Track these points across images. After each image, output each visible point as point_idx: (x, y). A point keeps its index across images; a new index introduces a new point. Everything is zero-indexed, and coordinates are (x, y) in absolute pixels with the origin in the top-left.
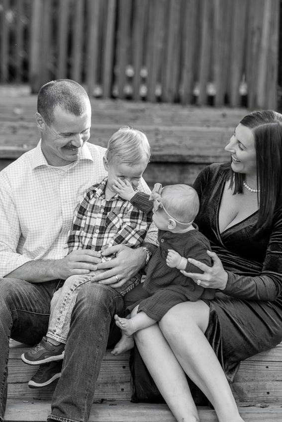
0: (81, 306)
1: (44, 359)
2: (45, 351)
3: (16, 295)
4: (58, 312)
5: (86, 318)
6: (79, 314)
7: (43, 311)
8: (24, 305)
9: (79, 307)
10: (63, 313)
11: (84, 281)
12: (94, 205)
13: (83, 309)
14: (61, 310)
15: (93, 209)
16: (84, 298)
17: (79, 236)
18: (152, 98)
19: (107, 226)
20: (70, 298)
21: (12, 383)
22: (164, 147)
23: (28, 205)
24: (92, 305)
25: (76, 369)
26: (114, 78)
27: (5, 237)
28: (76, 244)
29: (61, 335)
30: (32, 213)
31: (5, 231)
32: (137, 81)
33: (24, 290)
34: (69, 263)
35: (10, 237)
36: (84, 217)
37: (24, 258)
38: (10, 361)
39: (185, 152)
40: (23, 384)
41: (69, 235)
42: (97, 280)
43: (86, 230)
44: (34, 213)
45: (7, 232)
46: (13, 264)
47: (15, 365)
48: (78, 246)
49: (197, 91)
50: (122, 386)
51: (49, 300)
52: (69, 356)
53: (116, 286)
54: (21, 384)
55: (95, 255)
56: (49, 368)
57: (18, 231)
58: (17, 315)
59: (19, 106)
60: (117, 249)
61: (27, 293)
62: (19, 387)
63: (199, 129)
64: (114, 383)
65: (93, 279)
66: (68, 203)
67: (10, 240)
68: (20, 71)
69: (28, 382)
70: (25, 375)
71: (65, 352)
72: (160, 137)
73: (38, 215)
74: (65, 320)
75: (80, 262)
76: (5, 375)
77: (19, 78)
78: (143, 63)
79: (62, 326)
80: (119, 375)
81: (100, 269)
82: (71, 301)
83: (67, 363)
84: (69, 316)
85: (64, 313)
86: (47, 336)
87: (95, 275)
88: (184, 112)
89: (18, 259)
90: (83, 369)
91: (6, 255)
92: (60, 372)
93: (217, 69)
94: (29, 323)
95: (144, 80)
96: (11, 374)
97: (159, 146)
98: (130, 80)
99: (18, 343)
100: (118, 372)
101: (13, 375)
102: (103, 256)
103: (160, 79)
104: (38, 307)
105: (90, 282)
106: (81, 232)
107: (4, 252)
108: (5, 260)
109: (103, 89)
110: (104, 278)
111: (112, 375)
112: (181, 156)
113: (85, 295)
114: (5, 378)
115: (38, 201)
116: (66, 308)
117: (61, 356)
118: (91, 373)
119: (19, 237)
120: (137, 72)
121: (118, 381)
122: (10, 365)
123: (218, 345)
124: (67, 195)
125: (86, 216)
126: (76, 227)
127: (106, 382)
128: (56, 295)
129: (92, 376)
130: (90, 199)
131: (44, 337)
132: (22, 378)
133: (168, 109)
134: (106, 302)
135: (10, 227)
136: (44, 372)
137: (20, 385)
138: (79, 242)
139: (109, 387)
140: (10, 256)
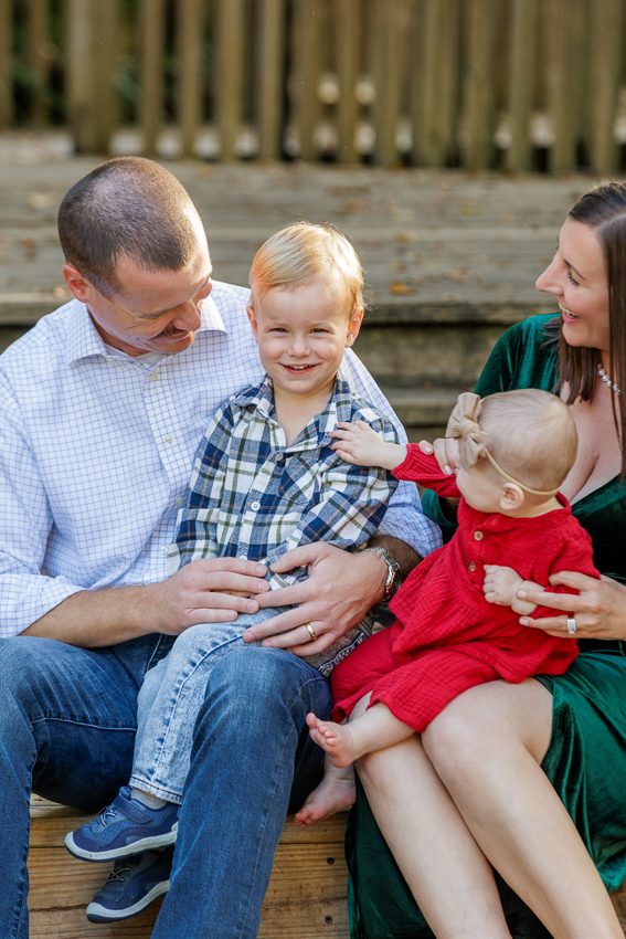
0: (219, 706)
1: (126, 845)
2: (126, 825)
3: (42, 679)
4: (159, 721)
5: (234, 736)
6: (214, 726)
7: (116, 721)
8: (67, 706)
9: (214, 710)
10: (172, 725)
11: (225, 639)
12: (243, 441)
13: (224, 713)
14: (167, 717)
15: (241, 449)
16: (227, 686)
17: (206, 523)
18: (389, 157)
19: (282, 494)
20: (189, 684)
21: (41, 910)
22: (420, 284)
23: (65, 454)
24: (248, 703)
25: (208, 871)
26: (287, 107)
27: (10, 537)
28: (200, 544)
29: (168, 782)
30: (77, 473)
31: (9, 523)
32: (347, 112)
33: (65, 666)
34: (184, 594)
35: (23, 538)
36: (219, 473)
37: (60, 586)
38: (31, 852)
39: (474, 296)
40: (71, 912)
41: (179, 520)
42: (259, 636)
43: (226, 505)
44: (84, 472)
45: (16, 524)
46: (33, 606)
47: (49, 863)
48: (205, 550)
49: (505, 137)
50: (327, 911)
51: (131, 693)
52: (190, 838)
53: (308, 650)
54: (66, 912)
55: (252, 571)
56: (138, 869)
57: (43, 520)
58: (47, 733)
59: (42, 188)
60: (312, 556)
61: (71, 674)
62: (60, 920)
63: (511, 233)
64: (306, 903)
65: (248, 634)
66: (175, 442)
67: (24, 545)
68: (43, 97)
69: (84, 906)
70: (74, 888)
71: (180, 825)
72: (410, 257)
73: (92, 477)
74: (178, 743)
75: (212, 591)
76: (21, 889)
77: (40, 114)
78: (363, 67)
79: (169, 757)
80: (318, 880)
81: (265, 608)
82: (192, 691)
83: (185, 853)
84: (189, 732)
85: (176, 724)
86: (131, 784)
87: (252, 623)
88: (473, 190)
89: (47, 591)
90: (228, 872)
91: (14, 581)
92: (166, 877)
93: (555, 77)
94: (80, 754)
95: (365, 112)
96: (38, 886)
97: (409, 282)
98: (330, 111)
99: (56, 806)
100: (315, 874)
101: (43, 890)
102: (273, 574)
103: (407, 108)
104: (102, 711)
105: (241, 641)
106: (210, 513)
107: (7, 575)
108: (12, 595)
109: (260, 138)
110: (277, 631)
111: (299, 882)
112: (466, 305)
113: (228, 678)
114: (21, 896)
115: (92, 441)
116: (179, 710)
117: (170, 837)
118: (249, 880)
119: (46, 535)
120: (347, 89)
121: (316, 898)
122: (36, 864)
123: (576, 796)
124: (168, 422)
125: (225, 470)
126: (198, 500)
127: (284, 900)
128: (151, 679)
129: (251, 887)
130: (232, 424)
131: (122, 789)
132: (66, 895)
133: (430, 186)
134: (284, 694)
135: (22, 511)
136: (127, 879)
137: (62, 913)
138: (207, 538)
139: (294, 913)
140: (24, 583)
